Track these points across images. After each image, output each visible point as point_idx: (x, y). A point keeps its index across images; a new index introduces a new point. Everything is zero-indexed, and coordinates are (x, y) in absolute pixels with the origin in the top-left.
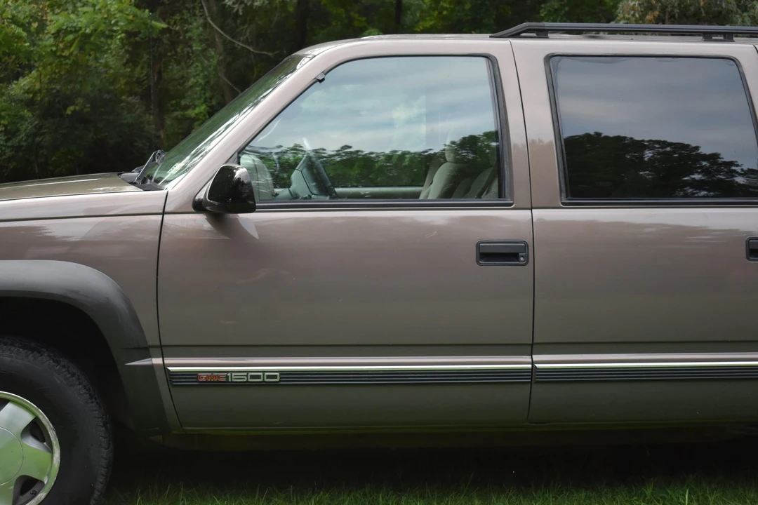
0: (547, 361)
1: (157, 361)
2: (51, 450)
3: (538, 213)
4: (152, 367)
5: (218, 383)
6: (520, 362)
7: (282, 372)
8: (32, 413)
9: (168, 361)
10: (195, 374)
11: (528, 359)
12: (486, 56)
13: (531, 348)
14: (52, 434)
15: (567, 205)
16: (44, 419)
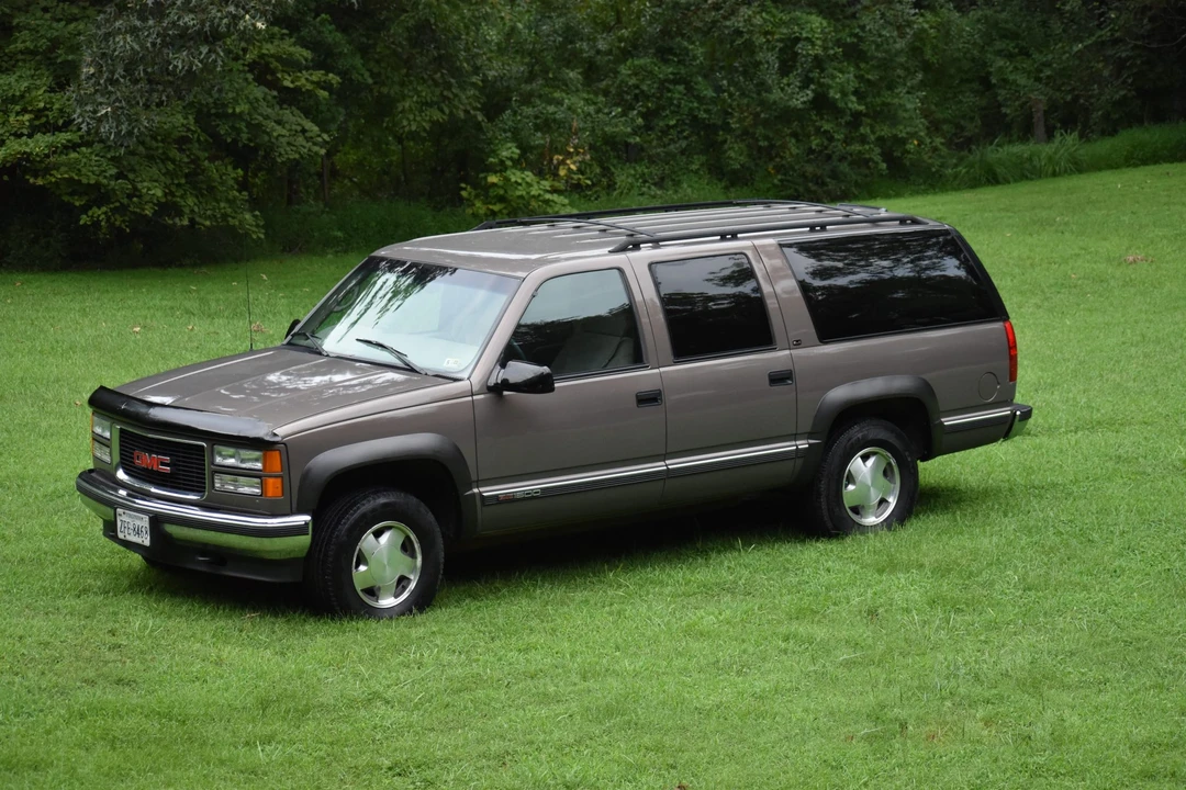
0: (675, 463)
1: (476, 490)
2: (413, 556)
3: (662, 369)
4: (474, 494)
5: (510, 500)
6: (659, 466)
7: (541, 489)
8: (403, 532)
9: (481, 489)
10: (497, 496)
11: (663, 463)
12: (619, 269)
13: (664, 457)
14: (417, 546)
15: (676, 363)
16: (413, 537)
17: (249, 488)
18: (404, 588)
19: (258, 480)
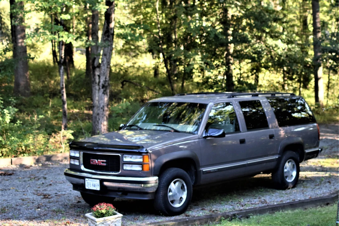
0: (249, 162)
2: (184, 190)
6: (245, 162)
7: (217, 169)
8: (182, 182)
9: (203, 169)
10: (206, 171)
16: (185, 184)
17: (138, 168)
18: (181, 201)
19: (141, 166)
